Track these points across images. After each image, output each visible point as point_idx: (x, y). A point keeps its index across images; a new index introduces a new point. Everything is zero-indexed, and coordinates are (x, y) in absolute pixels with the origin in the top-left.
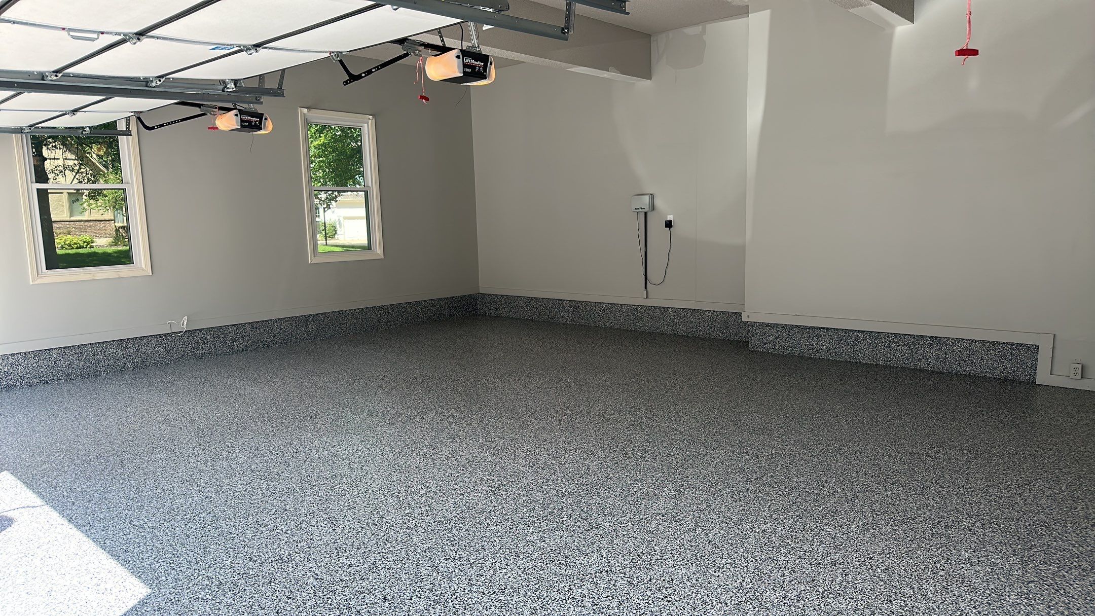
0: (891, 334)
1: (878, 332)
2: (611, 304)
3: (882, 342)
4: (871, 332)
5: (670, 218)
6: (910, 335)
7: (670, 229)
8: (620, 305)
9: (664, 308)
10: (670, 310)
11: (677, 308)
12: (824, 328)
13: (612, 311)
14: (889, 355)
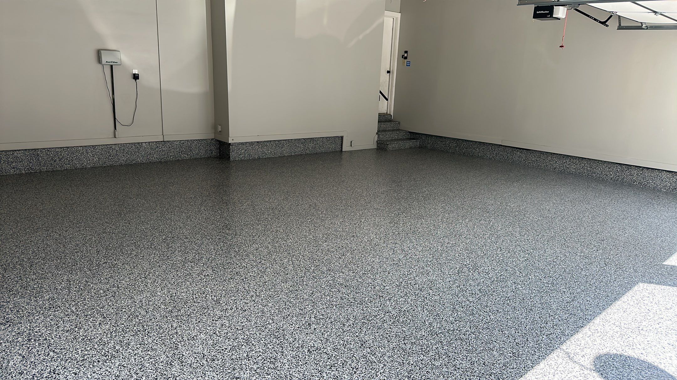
0: (296, 139)
1: (292, 139)
2: (82, 146)
3: (293, 144)
4: (289, 140)
5: (136, 71)
6: (303, 139)
7: (136, 81)
8: (92, 146)
9: (138, 143)
10: (144, 144)
11: (150, 142)
12: (269, 141)
13: (83, 153)
14: (296, 150)
